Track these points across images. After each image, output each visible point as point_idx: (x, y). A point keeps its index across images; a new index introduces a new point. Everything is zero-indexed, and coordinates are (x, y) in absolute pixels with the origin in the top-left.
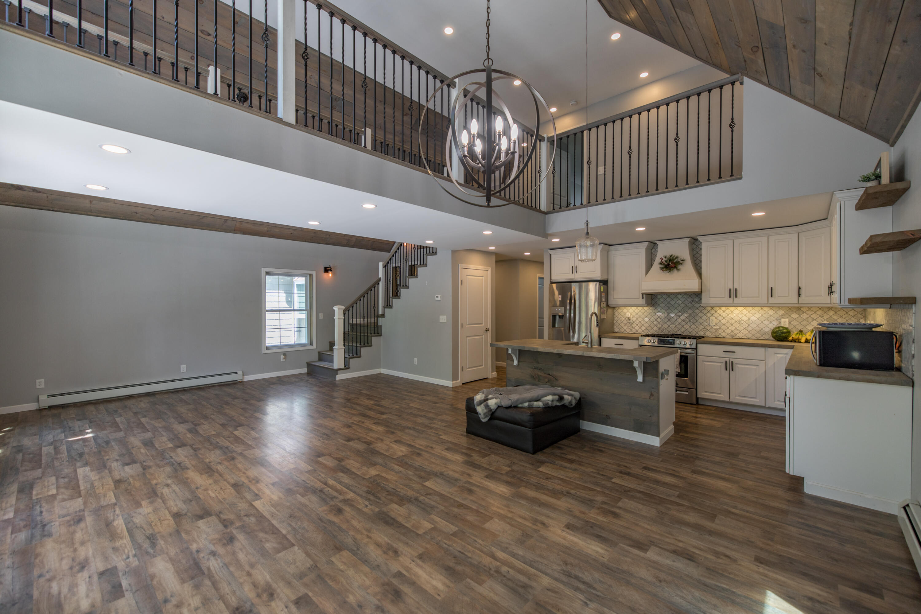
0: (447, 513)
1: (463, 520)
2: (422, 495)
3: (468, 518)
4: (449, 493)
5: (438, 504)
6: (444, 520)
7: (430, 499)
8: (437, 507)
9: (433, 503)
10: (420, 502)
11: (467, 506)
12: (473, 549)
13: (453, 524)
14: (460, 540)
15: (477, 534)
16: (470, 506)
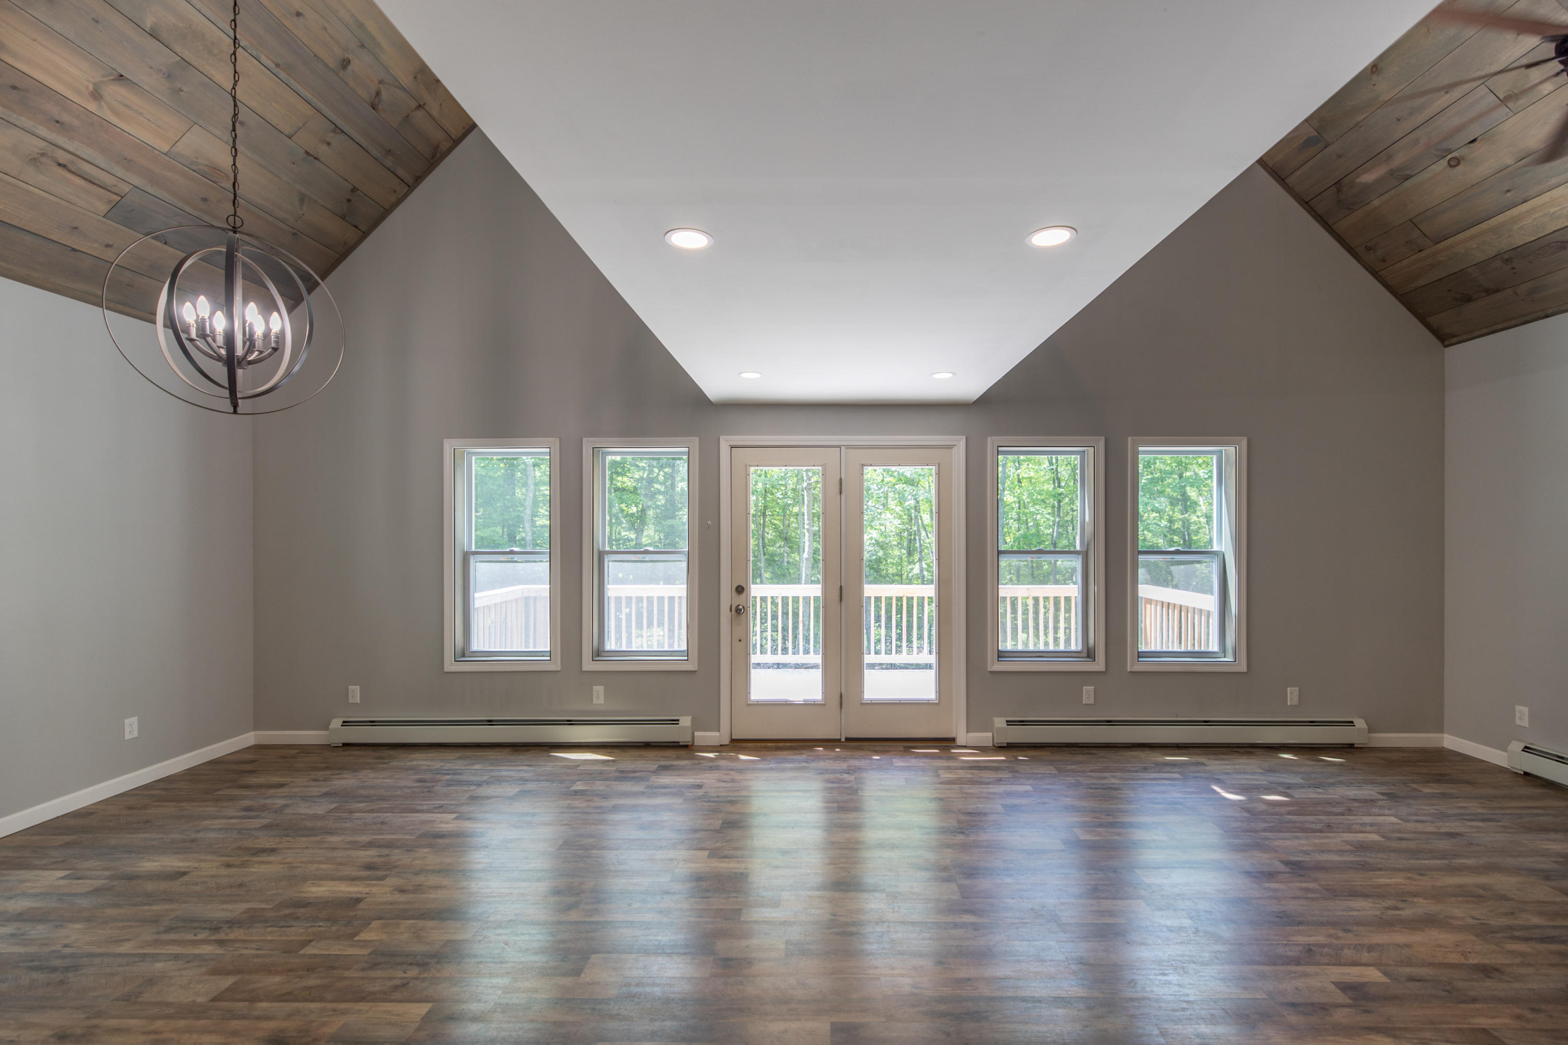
0: (333, 968)
1: (290, 971)
2: (416, 979)
3: (277, 979)
4: (344, 1012)
5: (364, 978)
6: (336, 955)
7: (390, 979)
8: (363, 970)
9: (379, 973)
10: (411, 964)
11: (287, 1001)
12: (263, 938)
13: (315, 956)
14: (291, 941)
15: (256, 960)
16: (275, 1004)
